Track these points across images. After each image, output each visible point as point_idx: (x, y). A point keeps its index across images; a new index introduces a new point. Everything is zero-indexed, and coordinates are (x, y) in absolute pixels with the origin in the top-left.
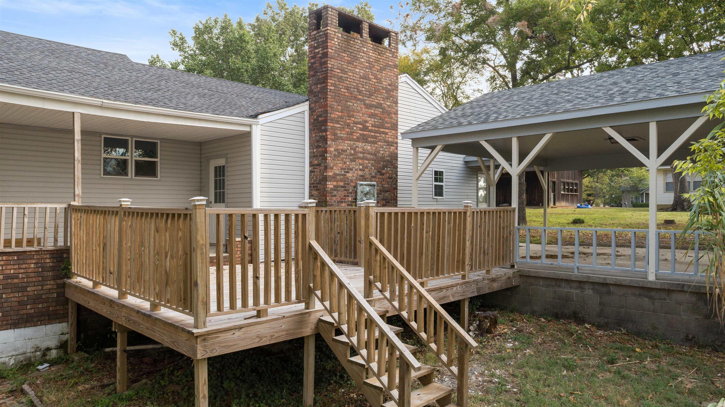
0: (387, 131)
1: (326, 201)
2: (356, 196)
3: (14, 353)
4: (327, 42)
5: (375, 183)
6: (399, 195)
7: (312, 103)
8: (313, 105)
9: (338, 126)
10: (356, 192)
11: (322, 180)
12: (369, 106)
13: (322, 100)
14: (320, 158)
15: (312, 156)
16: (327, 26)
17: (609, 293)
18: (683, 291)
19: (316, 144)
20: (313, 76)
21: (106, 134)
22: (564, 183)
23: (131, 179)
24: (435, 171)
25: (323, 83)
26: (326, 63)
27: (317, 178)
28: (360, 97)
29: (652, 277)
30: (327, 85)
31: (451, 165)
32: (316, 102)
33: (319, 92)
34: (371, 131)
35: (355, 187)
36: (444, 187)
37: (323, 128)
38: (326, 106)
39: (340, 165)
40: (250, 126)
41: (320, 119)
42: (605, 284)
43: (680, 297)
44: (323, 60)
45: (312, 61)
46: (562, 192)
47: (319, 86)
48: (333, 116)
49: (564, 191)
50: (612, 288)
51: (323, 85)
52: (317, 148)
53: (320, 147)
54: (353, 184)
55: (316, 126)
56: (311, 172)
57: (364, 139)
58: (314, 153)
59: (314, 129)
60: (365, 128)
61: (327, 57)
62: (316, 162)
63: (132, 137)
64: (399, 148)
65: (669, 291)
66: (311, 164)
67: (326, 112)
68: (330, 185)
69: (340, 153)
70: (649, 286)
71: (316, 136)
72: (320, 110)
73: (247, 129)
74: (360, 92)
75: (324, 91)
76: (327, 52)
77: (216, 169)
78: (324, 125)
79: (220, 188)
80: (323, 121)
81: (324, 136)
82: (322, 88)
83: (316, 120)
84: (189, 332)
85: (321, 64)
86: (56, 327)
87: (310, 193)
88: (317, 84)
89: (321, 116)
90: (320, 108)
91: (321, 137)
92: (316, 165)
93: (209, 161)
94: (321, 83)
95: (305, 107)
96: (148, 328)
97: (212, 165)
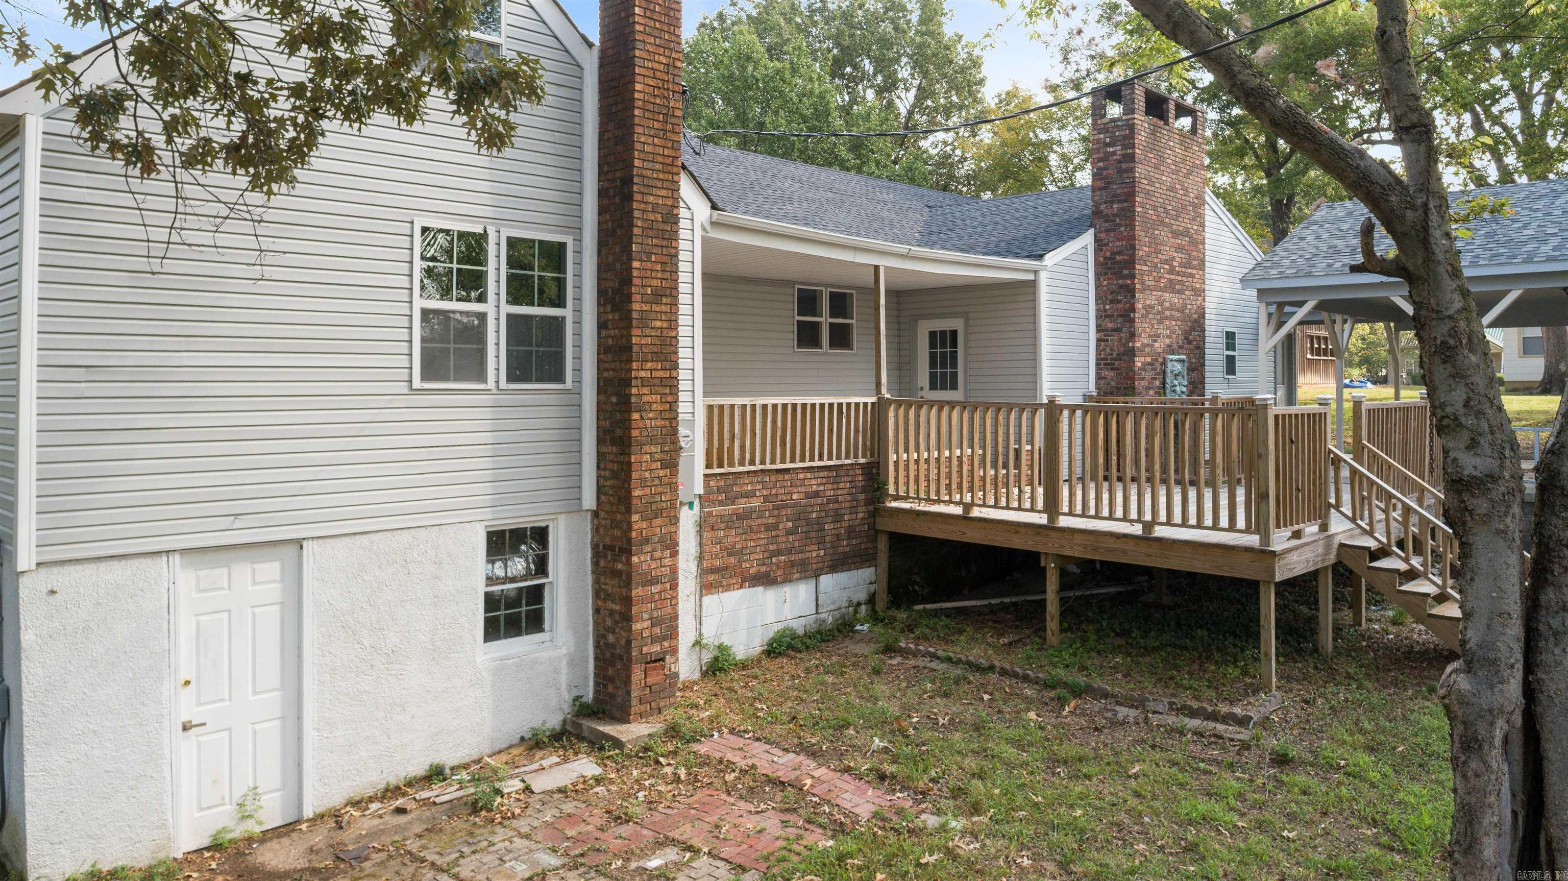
0: (1194, 271)
1: (1134, 388)
2: (1164, 379)
3: (832, 607)
4: (1133, 138)
5: (1183, 357)
6: (1207, 375)
7: (1101, 232)
8: (1103, 235)
9: (1145, 268)
10: (1164, 372)
11: (1124, 354)
12: (1176, 234)
13: (1123, 229)
14: (1120, 320)
15: (1101, 316)
16: (1133, 113)
19: (1110, 297)
20: (1100, 189)
21: (801, 283)
22: (1311, 337)
23: (826, 353)
24: (1227, 333)
25: (1125, 201)
26: (1132, 170)
27: (1112, 350)
28: (1167, 220)
30: (1134, 206)
31: (1243, 320)
32: (1108, 231)
33: (1115, 215)
34: (1178, 274)
35: (1164, 363)
36: (1237, 358)
37: (1126, 272)
38: (1133, 238)
39: (1148, 330)
40: (1036, 272)
41: (1119, 258)
44: (1124, 166)
45: (1101, 164)
46: (1309, 356)
47: (1115, 206)
48: (1141, 253)
49: (1312, 355)
51: (1125, 205)
52: (1112, 302)
53: (1120, 302)
54: (1160, 360)
55: (1110, 268)
56: (1099, 340)
57: (1171, 287)
58: (1105, 311)
59: (1106, 274)
60: (1171, 271)
61: (1134, 161)
62: (1110, 326)
63: (827, 286)
64: (1207, 299)
66: (1101, 328)
67: (1133, 248)
68: (1139, 362)
69: (1149, 308)
71: (1110, 284)
72: (1118, 244)
73: (1031, 277)
74: (1166, 212)
75: (1128, 215)
76: (1134, 153)
77: (933, 334)
78: (1127, 268)
79: (944, 365)
80: (1126, 262)
81: (1127, 286)
82: (1123, 209)
83: (1110, 258)
84: (1263, 551)
85: (1120, 171)
86: (866, 574)
87: (1097, 373)
88: (1112, 202)
89: (1120, 253)
90: (1118, 240)
91: (1121, 287)
92: (1113, 330)
93: (916, 321)
94: (1119, 202)
95: (1088, 238)
96: (1148, 555)
97: (924, 328)
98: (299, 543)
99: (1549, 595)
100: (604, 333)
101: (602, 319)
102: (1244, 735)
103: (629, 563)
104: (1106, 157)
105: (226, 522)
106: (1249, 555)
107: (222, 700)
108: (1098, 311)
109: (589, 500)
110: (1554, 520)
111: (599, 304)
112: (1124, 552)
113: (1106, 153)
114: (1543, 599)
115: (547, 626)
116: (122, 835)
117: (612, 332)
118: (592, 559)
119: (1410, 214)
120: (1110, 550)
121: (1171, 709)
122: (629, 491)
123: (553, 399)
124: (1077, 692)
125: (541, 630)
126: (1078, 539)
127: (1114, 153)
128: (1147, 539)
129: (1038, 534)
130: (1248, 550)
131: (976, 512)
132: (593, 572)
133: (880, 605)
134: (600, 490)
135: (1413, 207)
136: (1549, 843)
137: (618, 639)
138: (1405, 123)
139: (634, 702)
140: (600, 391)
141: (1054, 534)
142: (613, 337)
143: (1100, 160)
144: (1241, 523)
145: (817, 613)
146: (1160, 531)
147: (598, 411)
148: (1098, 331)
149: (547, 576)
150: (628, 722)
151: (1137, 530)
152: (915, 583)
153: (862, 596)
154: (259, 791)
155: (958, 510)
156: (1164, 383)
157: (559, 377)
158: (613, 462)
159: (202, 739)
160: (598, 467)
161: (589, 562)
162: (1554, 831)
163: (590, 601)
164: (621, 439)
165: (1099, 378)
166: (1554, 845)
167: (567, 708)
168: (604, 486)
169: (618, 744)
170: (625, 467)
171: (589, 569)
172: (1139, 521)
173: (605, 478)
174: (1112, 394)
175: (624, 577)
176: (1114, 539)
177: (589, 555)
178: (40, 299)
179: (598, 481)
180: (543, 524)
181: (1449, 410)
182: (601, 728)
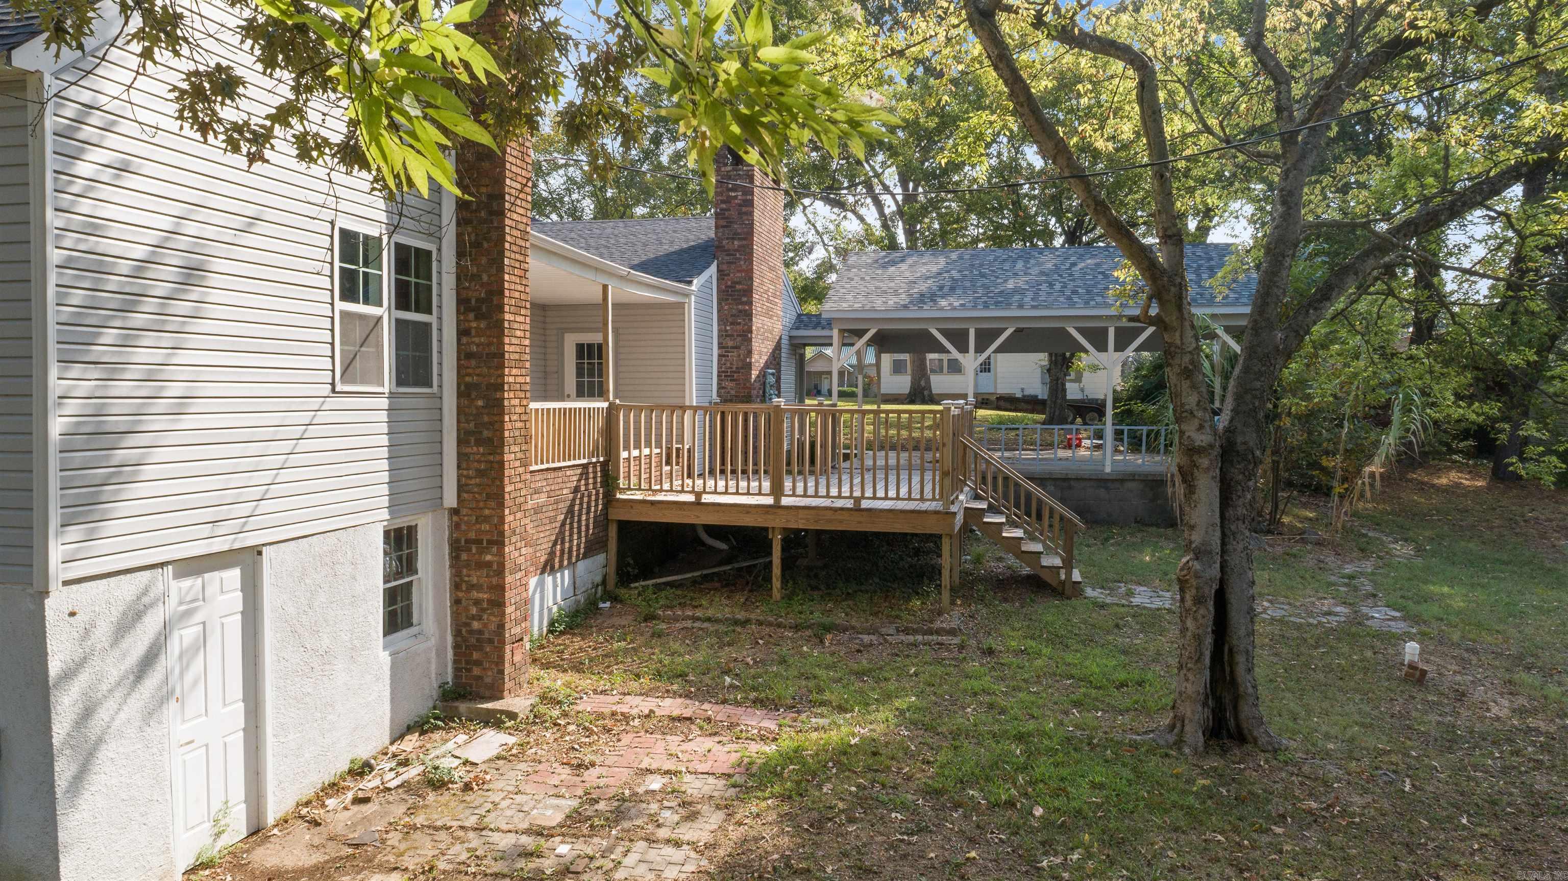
2: (765, 388)
3: (583, 590)
5: (775, 371)
7: (722, 264)
8: (724, 267)
9: (757, 296)
10: (765, 383)
11: (741, 368)
12: (770, 269)
13: (742, 263)
14: (739, 339)
15: (723, 335)
17: (1070, 488)
18: (1134, 480)
19: (731, 320)
20: (723, 227)
25: (745, 239)
26: (750, 214)
27: (732, 364)
28: (767, 257)
29: (1108, 470)
30: (753, 244)
32: (729, 263)
33: (736, 250)
34: (771, 302)
35: (765, 376)
37: (744, 299)
38: (750, 271)
39: (758, 348)
40: (685, 295)
41: (738, 287)
42: (1066, 480)
43: (1130, 485)
44: (744, 209)
45: (724, 206)
47: (736, 242)
50: (1072, 483)
51: (744, 242)
52: (732, 324)
53: (739, 324)
54: (762, 373)
55: (731, 295)
56: (720, 356)
58: (726, 331)
59: (727, 299)
60: (768, 299)
61: (753, 206)
62: (730, 344)
65: (1122, 481)
66: (721, 346)
67: (752, 279)
68: (753, 374)
69: (758, 330)
70: (1106, 477)
71: (730, 308)
72: (738, 274)
73: (683, 300)
75: (747, 251)
76: (753, 199)
77: (580, 348)
78: (744, 296)
79: (591, 375)
80: (745, 291)
81: (746, 311)
82: (743, 246)
83: (731, 287)
84: (947, 513)
85: (740, 213)
86: (601, 558)
87: (719, 384)
88: (733, 239)
89: (739, 283)
90: (739, 271)
91: (740, 311)
92: (732, 348)
93: (563, 334)
94: (740, 239)
95: (713, 269)
96: (860, 522)
97: (571, 342)
98: (257, 551)
99: (1230, 513)
100: (464, 340)
101: (462, 327)
102: (956, 641)
103: (501, 553)
104: (728, 200)
105: (206, 530)
106: (936, 516)
107: (200, 716)
108: (719, 331)
109: (450, 499)
110: (1232, 470)
111: (458, 312)
112: (841, 522)
113: (729, 196)
114: (1227, 515)
115: (415, 620)
116: (137, 865)
117: (476, 340)
118: (450, 554)
119: (1173, 289)
120: (829, 521)
121: (898, 631)
122: (502, 488)
123: (422, 403)
124: (828, 629)
125: (410, 625)
126: (802, 514)
127: (736, 197)
128: (857, 509)
129: (767, 513)
130: (936, 512)
131: (706, 498)
132: (451, 566)
133: (611, 584)
134: (461, 488)
135: (1175, 285)
136: (1231, 651)
137: (485, 625)
138: (1169, 233)
139: (507, 680)
140: (460, 395)
141: (779, 511)
142: (478, 345)
143: (723, 202)
144: (928, 494)
145: (575, 595)
146: (865, 504)
147: (458, 415)
148: (719, 348)
149: (416, 572)
150: (502, 698)
151: (849, 504)
152: (629, 564)
153: (598, 579)
154: (229, 805)
155: (691, 498)
156: (764, 392)
157: (426, 382)
158: (479, 462)
159: (187, 757)
160: (459, 467)
161: (447, 557)
162: (1235, 642)
163: (448, 595)
164: (490, 440)
165: (720, 387)
166: (1235, 650)
167: (435, 694)
168: (467, 485)
169: (512, 716)
170: (496, 465)
171: (448, 564)
172: (851, 497)
173: (468, 477)
174: (731, 401)
175: (495, 567)
176: (831, 512)
177: (446, 550)
178: (57, 285)
179: (459, 481)
180: (413, 524)
181: (1187, 407)
182: (485, 706)
